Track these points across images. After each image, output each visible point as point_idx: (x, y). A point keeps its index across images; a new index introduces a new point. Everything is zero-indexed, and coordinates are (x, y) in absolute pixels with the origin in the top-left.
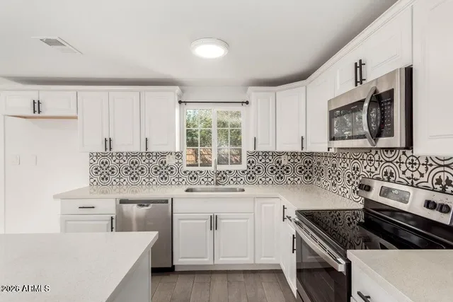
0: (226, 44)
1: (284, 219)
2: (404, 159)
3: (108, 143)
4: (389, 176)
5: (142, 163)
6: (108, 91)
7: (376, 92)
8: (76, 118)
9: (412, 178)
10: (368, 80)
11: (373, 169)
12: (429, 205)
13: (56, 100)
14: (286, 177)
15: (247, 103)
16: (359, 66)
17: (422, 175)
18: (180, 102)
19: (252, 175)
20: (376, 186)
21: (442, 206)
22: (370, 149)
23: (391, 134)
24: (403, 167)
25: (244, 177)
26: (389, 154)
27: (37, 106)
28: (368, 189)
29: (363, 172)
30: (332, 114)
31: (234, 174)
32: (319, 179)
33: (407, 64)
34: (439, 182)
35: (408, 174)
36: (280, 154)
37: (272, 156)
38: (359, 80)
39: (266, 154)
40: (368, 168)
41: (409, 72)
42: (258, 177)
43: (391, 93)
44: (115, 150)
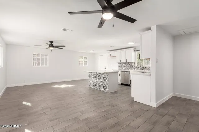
3: (120, 61)
8: (116, 56)
13: (113, 53)
18: (134, 51)
27: (111, 55)
44: (122, 62)
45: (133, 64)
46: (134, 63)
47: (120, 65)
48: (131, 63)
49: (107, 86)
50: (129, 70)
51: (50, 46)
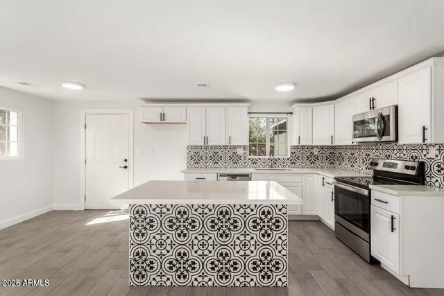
0: (295, 84)
1: (323, 185)
2: (396, 147)
3: (206, 139)
4: (388, 157)
5: (221, 153)
7: (381, 115)
8: (186, 123)
9: (400, 157)
10: (377, 108)
11: (379, 154)
12: (407, 167)
14: (317, 163)
15: (291, 113)
16: (372, 100)
17: (404, 155)
19: (294, 160)
20: (381, 163)
21: (412, 167)
22: (377, 142)
23: (389, 135)
24: (396, 152)
25: (288, 163)
26: (388, 146)
27: (163, 116)
28: (376, 164)
29: (372, 156)
30: (355, 123)
31: (282, 161)
32: (340, 164)
33: (395, 104)
34: (412, 157)
35: (398, 155)
36: (312, 147)
37: (307, 149)
38: (372, 107)
39: (303, 147)
40: (376, 154)
41: (396, 108)
42: (298, 163)
43: (388, 116)
44: (210, 144)
45: (240, 151)
46: (244, 147)
48: (235, 147)
49: (276, 256)
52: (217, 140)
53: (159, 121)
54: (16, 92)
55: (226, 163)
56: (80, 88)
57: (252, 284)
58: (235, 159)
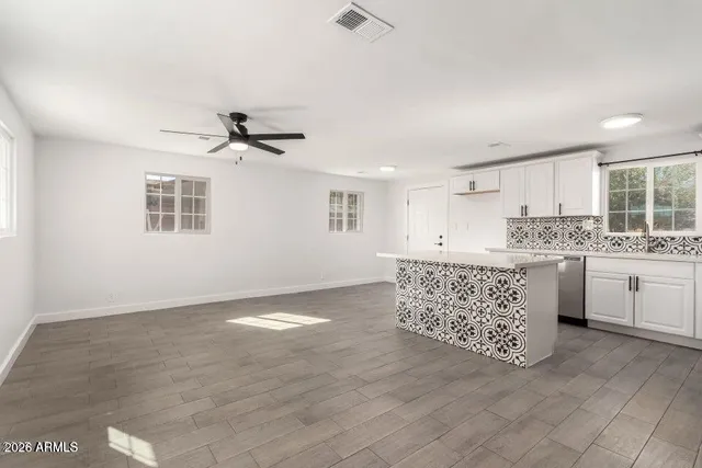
3: (525, 209)
5: (555, 229)
6: (526, 166)
8: (499, 191)
13: (486, 179)
18: (600, 165)
25: (698, 245)
27: (472, 185)
31: (679, 241)
44: (530, 215)
45: (588, 226)
46: (597, 219)
47: (513, 229)
48: (580, 219)
49: (513, 331)
50: (586, 253)
51: (233, 137)
52: (542, 208)
53: (469, 191)
54: (357, 178)
55: (563, 243)
56: (392, 169)
57: (488, 353)
58: (580, 236)
